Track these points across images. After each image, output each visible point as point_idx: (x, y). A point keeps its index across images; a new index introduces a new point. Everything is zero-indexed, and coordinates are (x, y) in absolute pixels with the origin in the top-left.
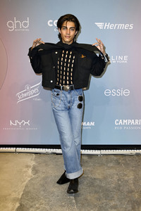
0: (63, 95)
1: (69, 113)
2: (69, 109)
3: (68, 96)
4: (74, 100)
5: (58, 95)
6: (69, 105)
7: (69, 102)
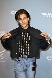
0: (23, 61)
1: (26, 74)
2: (26, 71)
3: (26, 62)
4: (30, 65)
5: (19, 61)
6: (26, 68)
7: (26, 66)
